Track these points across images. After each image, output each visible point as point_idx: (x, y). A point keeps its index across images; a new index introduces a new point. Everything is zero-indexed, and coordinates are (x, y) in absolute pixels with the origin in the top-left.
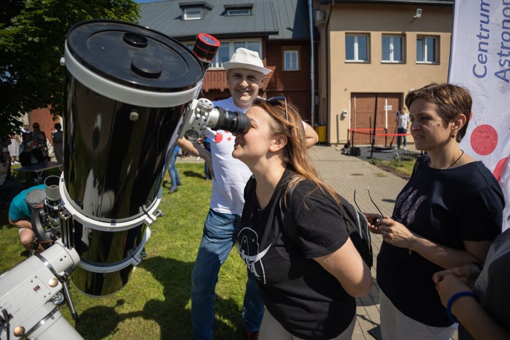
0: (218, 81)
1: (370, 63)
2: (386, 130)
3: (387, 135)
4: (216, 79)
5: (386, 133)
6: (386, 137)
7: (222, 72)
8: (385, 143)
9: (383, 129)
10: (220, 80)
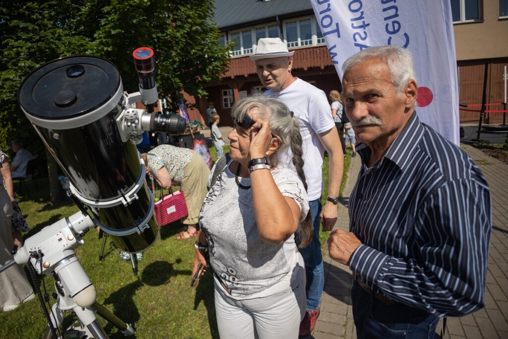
0: (301, 60)
1: (482, 22)
2: (505, 104)
3: (505, 111)
4: (299, 58)
5: (505, 109)
6: (504, 113)
7: (305, 50)
8: (502, 121)
9: (500, 104)
10: (304, 59)
